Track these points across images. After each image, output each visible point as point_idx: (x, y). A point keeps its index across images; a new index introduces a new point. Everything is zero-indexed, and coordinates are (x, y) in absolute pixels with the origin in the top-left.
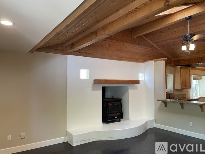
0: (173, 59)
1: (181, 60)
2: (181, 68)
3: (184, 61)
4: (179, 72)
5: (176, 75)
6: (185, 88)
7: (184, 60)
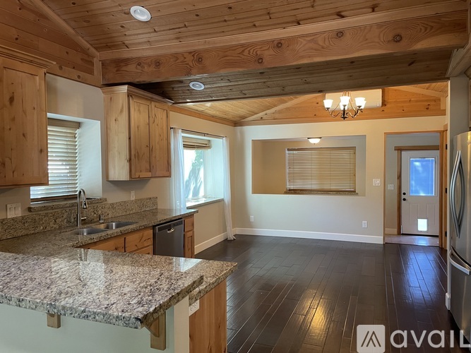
0: (98, 54)
1: (126, 61)
2: (129, 95)
3: (139, 64)
4: (122, 111)
5: (113, 125)
6: (149, 174)
7: (139, 62)
